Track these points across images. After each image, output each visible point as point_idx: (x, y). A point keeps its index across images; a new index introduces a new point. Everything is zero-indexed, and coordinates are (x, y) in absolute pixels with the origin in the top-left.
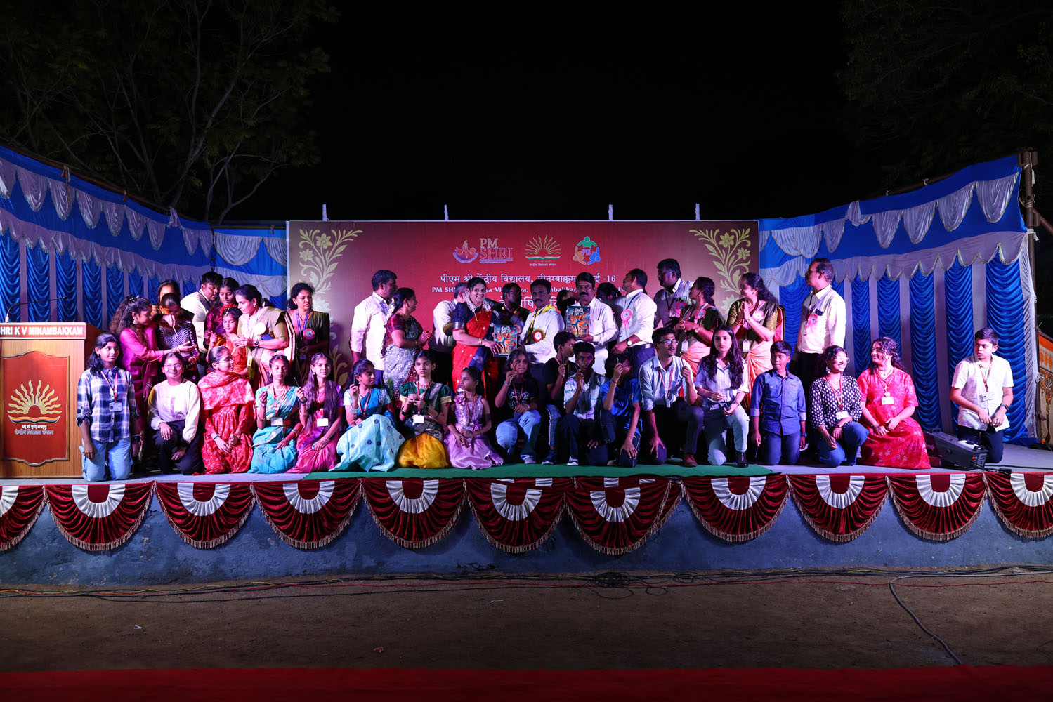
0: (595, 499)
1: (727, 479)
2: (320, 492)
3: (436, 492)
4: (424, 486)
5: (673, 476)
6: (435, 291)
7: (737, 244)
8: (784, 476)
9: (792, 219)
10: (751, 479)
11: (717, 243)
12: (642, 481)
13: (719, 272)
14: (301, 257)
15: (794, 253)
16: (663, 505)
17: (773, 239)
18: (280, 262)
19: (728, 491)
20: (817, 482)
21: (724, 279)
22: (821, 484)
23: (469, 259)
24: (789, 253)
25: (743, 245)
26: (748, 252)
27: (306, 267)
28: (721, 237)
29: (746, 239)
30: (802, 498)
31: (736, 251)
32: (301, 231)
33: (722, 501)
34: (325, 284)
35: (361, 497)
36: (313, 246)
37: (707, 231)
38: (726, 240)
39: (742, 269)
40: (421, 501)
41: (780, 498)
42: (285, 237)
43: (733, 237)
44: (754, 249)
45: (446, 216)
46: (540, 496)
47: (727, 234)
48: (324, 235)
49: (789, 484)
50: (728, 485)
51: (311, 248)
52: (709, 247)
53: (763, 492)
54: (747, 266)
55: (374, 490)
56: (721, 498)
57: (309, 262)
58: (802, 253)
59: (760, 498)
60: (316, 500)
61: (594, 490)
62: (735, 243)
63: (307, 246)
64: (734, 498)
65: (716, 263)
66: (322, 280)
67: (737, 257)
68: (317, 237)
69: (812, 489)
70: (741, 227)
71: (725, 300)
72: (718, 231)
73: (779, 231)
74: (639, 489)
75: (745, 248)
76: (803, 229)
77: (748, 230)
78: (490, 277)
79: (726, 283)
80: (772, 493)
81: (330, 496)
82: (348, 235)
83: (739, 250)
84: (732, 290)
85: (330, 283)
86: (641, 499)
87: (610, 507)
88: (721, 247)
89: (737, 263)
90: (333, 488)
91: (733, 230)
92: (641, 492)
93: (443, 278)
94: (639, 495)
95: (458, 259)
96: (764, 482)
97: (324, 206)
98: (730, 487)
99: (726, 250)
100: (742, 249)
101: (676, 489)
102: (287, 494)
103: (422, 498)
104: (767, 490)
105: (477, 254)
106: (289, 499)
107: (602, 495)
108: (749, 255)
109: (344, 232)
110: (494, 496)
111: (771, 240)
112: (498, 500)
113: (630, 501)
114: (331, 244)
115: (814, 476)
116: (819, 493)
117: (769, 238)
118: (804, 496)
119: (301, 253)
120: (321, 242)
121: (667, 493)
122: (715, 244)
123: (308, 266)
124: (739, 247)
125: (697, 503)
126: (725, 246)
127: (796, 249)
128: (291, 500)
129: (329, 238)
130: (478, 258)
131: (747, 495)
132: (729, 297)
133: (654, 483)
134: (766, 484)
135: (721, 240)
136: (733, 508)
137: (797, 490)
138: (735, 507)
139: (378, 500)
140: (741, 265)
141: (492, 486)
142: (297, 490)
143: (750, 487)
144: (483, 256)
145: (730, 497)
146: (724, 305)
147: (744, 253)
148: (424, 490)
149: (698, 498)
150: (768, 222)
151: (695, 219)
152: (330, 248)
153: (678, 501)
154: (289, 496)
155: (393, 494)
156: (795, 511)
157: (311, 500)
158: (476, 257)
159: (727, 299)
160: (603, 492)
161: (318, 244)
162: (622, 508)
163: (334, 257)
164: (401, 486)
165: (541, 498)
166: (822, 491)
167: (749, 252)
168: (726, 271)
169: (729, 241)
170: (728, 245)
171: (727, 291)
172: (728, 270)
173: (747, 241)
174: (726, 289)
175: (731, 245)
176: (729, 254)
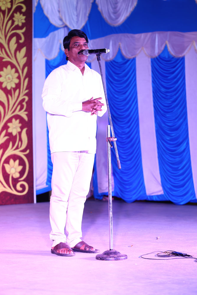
7: (14, 7)
21: (2, 46)
25: (19, 9)
26: (23, 19)
29: (22, 3)
31: (12, 17)
38: (4, 2)
39: (19, 37)
44: (28, 14)
54: (23, 33)
58: (66, 24)
62: (12, 5)
67: (13, 22)
75: (21, 13)
79: (3, 50)
83: (15, 14)
89: (13, 29)
99: (4, 13)
100: (18, 13)
108: (24, 21)
124: (16, 11)
126: (3, 8)
127: (61, 20)
132: (6, 67)
140: (18, 31)
147: (20, 19)
159: (4, 69)
167: (24, 17)
168: (3, 37)
169: (7, 3)
170: (6, 8)
171: (4, 60)
172: (6, 37)
173: (23, 5)
174: (3, 58)
175: (8, 8)
176: (7, 18)
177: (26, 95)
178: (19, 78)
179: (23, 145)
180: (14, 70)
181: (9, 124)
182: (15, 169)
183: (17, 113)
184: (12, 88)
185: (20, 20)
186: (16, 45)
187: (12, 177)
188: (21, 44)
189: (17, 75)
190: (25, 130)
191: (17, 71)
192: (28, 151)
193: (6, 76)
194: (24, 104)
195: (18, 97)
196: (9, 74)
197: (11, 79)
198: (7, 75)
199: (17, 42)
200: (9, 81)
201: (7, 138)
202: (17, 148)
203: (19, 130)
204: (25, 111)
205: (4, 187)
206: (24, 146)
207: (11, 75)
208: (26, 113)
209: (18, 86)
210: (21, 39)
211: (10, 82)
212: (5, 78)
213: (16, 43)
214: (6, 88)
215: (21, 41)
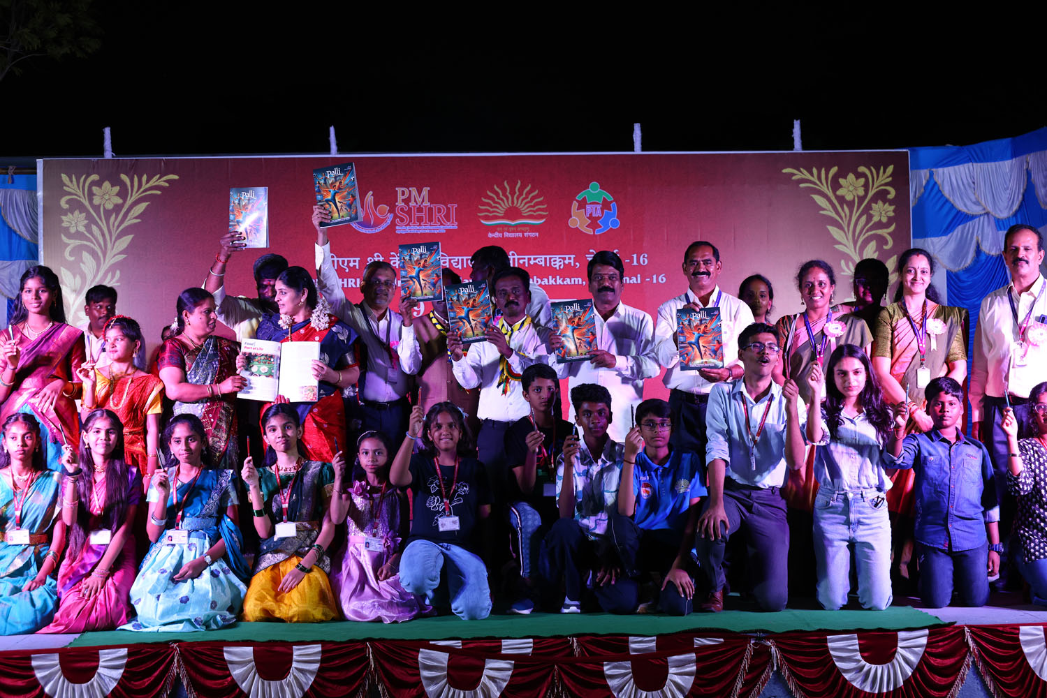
0: (612, 677)
1: (856, 636)
2: (100, 670)
3: (316, 666)
4: (294, 657)
5: (756, 631)
7: (871, 194)
8: (961, 628)
9: (970, 147)
10: (901, 635)
11: (834, 191)
12: (699, 641)
13: (837, 246)
14: (65, 225)
15: (975, 210)
16: (739, 686)
17: (935, 183)
18: (25, 234)
19: (859, 657)
20: (1021, 638)
21: (847, 258)
22: (1029, 643)
23: (376, 224)
24: (964, 210)
25: (881, 196)
26: (890, 210)
27: (74, 243)
28: (841, 181)
29: (886, 184)
30: (994, 669)
31: (869, 207)
32: (64, 177)
33: (847, 676)
34: (110, 275)
35: (178, 679)
36: (86, 203)
37: (815, 171)
38: (851, 187)
39: (881, 241)
40: (289, 685)
41: (954, 670)
42: (34, 189)
43: (862, 181)
44: (901, 202)
45: (334, 147)
46: (510, 673)
47: (851, 176)
48: (107, 184)
49: (971, 643)
50: (857, 647)
51: (82, 208)
52: (819, 200)
53: (923, 659)
54: (890, 234)
55: (201, 666)
56: (847, 671)
57: (78, 235)
58: (990, 209)
59: (918, 670)
60: (92, 684)
61: (611, 660)
62: (866, 192)
63: (75, 206)
64: (869, 671)
65: (832, 230)
66: (104, 268)
67: (870, 217)
68: (95, 189)
69: (1012, 652)
70: (878, 163)
72: (834, 170)
73: (946, 169)
74: (693, 656)
75: (885, 201)
76: (991, 165)
77: (890, 169)
80: (939, 660)
81: (119, 677)
82: (151, 183)
83: (873, 205)
85: (118, 273)
86: (698, 674)
87: (640, 691)
88: (841, 200)
89: (870, 229)
90: (125, 661)
91: (862, 169)
92: (698, 661)
94: (695, 668)
96: (924, 641)
97: (107, 131)
98: (862, 651)
99: (850, 204)
100: (880, 203)
101: (762, 656)
102: (39, 675)
103: (290, 678)
104: (930, 654)
105: (391, 216)
106: (42, 683)
107: (626, 668)
108: (892, 214)
109: (145, 178)
110: (425, 673)
111: (932, 187)
112: (432, 680)
113: (677, 679)
114: (120, 201)
115: (1015, 628)
116: (1025, 659)
117: (928, 182)
118: (997, 665)
119: (63, 218)
120: (102, 197)
121: (746, 664)
122: (830, 193)
123: (78, 242)
124: (875, 199)
125: (802, 682)
126: (849, 198)
127: (977, 203)
128: (46, 684)
129: (117, 189)
130: (393, 225)
131: (893, 665)
133: (721, 645)
134: (929, 645)
135: (841, 186)
136: (867, 689)
137: (983, 653)
138: (872, 688)
139: (209, 683)
140: (879, 232)
141: (420, 655)
142: (59, 666)
143: (899, 649)
144: (403, 220)
145: (861, 668)
147: (882, 211)
148: (294, 665)
149: (803, 672)
150: (926, 153)
151: (792, 147)
152: (117, 208)
153: (768, 676)
154: (43, 678)
155: (236, 672)
156: (982, 694)
157: (84, 685)
158: (389, 222)
160: (628, 664)
161: (96, 201)
162: (663, 692)
163: (126, 224)
164: (252, 657)
165: (512, 676)
166: (1031, 654)
167: (892, 208)
168: (851, 245)
169: (856, 189)
170: (854, 196)
172: (855, 243)
173: (889, 188)
175: (858, 197)
176: (856, 212)
185: (883, 213)
188: (886, 250)
199: (879, 249)
210: (886, 243)
213: (875, 252)
215: (885, 247)
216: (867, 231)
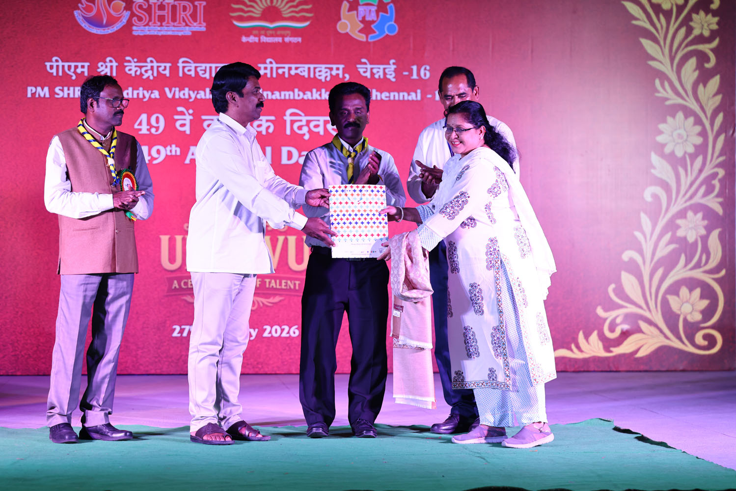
6: (33, 94)
7: (690, 3)
13: (652, 63)
21: (663, 77)
23: (110, 24)
25: (703, 5)
26: (713, 22)
31: (688, 18)
39: (702, 58)
44: (725, 13)
52: (632, 7)
54: (712, 50)
65: (647, 44)
67: (690, 30)
71: (665, 121)
75: (707, 11)
78: (155, 64)
79: (666, 84)
83: (694, 16)
84: (680, 101)
88: (657, 8)
89: (690, 44)
93: (52, 67)
95: (85, 25)
99: (668, 14)
100: (702, 13)
105: (127, 14)
108: (715, 27)
122: (644, 2)
126: (666, 6)
130: (129, 24)
132: (674, 116)
140: (701, 47)
144: (140, 19)
146: (660, 132)
147: (704, 23)
158: (125, 21)
159: (670, 119)
167: (716, 19)
168: (667, 61)
170: (672, 5)
171: (668, 103)
172: (672, 59)
174: (667, 99)
175: (677, 6)
176: (674, 23)
177: (719, 165)
178: (703, 134)
179: (710, 261)
180: (691, 120)
181: (679, 222)
182: (693, 305)
183: (697, 199)
184: (685, 153)
185: (706, 25)
186: (697, 73)
187: (685, 320)
188: (707, 69)
189: (698, 129)
190: (715, 233)
191: (698, 121)
192: (723, 272)
193: (672, 132)
194: (716, 183)
195: (701, 171)
196: (680, 128)
197: (685, 137)
198: (676, 130)
199: (700, 66)
200: (680, 141)
201: (672, 247)
202: (698, 266)
203: (703, 232)
204: (717, 196)
205: (667, 337)
206: (713, 263)
207: (685, 130)
208: (720, 200)
209: (701, 150)
210: (708, 60)
211: (683, 143)
212: (672, 135)
213: (695, 70)
214: (673, 153)
215: (707, 66)
216: (687, 46)
